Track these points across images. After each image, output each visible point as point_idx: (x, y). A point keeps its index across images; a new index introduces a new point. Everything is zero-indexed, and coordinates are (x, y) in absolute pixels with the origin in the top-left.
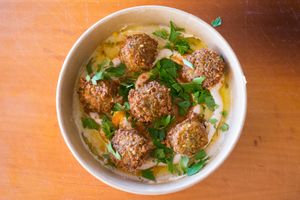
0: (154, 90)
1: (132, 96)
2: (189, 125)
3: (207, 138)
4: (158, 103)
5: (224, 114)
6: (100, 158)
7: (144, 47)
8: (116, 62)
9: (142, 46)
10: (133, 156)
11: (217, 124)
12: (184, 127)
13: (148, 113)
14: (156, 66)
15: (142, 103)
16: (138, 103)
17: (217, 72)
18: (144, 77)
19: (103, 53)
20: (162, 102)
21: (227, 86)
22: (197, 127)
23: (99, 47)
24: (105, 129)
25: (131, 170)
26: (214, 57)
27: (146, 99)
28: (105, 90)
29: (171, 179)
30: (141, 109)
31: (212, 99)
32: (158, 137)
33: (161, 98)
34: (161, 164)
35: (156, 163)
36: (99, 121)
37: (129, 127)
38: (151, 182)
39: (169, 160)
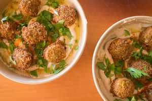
0: (36, 27)
1: (24, 30)
2: (54, 46)
3: (65, 54)
4: (38, 34)
5: (76, 41)
6: (7, 64)
7: (31, 3)
8: (18, 12)
9: (29, 2)
10: (23, 63)
11: (72, 46)
12: (52, 47)
13: (32, 39)
14: (40, 15)
15: (29, 33)
16: (26, 34)
17: (72, 17)
18: (33, 21)
19: (12, 7)
20: (39, 33)
21: (79, 26)
22: (59, 47)
23: (9, 4)
24: (11, 48)
25: (22, 71)
26: (70, 9)
27: (31, 31)
28: (8, 26)
29: (46, 76)
30: (28, 37)
31: (70, 33)
32: (40, 53)
33: (40, 31)
34: (41, 68)
35: (38, 67)
36: (8, 44)
37: (24, 48)
38: (35, 77)
39: (45, 66)
